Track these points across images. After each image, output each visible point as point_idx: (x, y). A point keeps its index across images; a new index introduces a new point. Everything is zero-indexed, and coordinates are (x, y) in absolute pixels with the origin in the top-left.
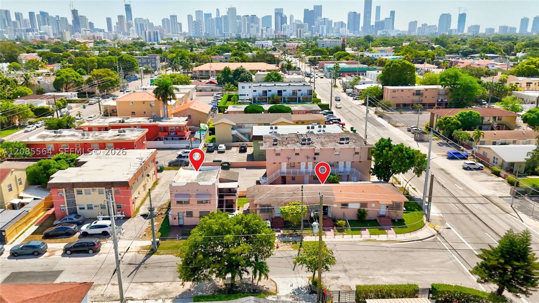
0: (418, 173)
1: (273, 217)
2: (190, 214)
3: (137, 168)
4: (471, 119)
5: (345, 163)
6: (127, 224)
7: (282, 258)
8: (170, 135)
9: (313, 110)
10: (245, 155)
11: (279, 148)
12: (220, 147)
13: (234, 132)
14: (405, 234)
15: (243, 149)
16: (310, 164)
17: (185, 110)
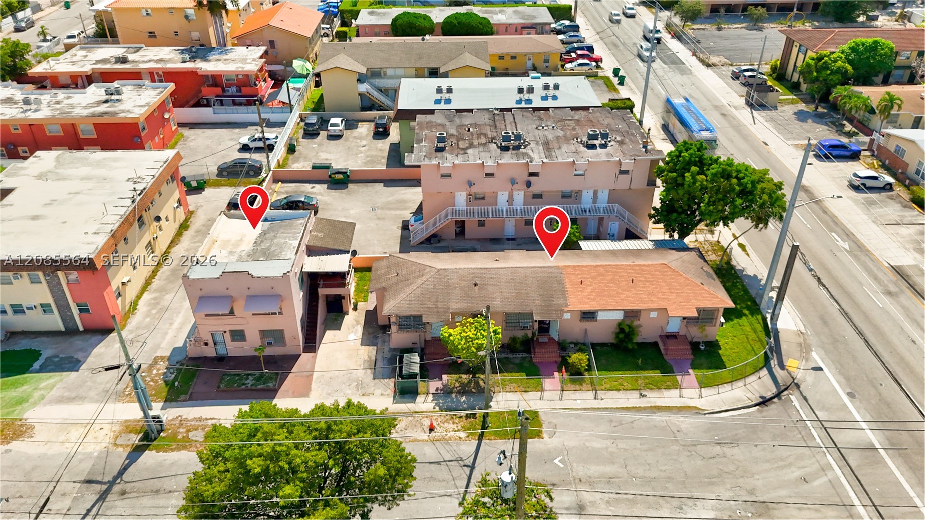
0: (761, 220)
1: (428, 338)
2: (238, 335)
3: (122, 211)
4: (875, 59)
5: (596, 192)
6: (103, 350)
7: (438, 463)
8: (227, 94)
9: (536, 24)
10: (384, 145)
11: (449, 160)
12: (332, 125)
13: (364, 87)
14: (722, 389)
15: (381, 129)
16: (519, 197)
17: (261, 29)
